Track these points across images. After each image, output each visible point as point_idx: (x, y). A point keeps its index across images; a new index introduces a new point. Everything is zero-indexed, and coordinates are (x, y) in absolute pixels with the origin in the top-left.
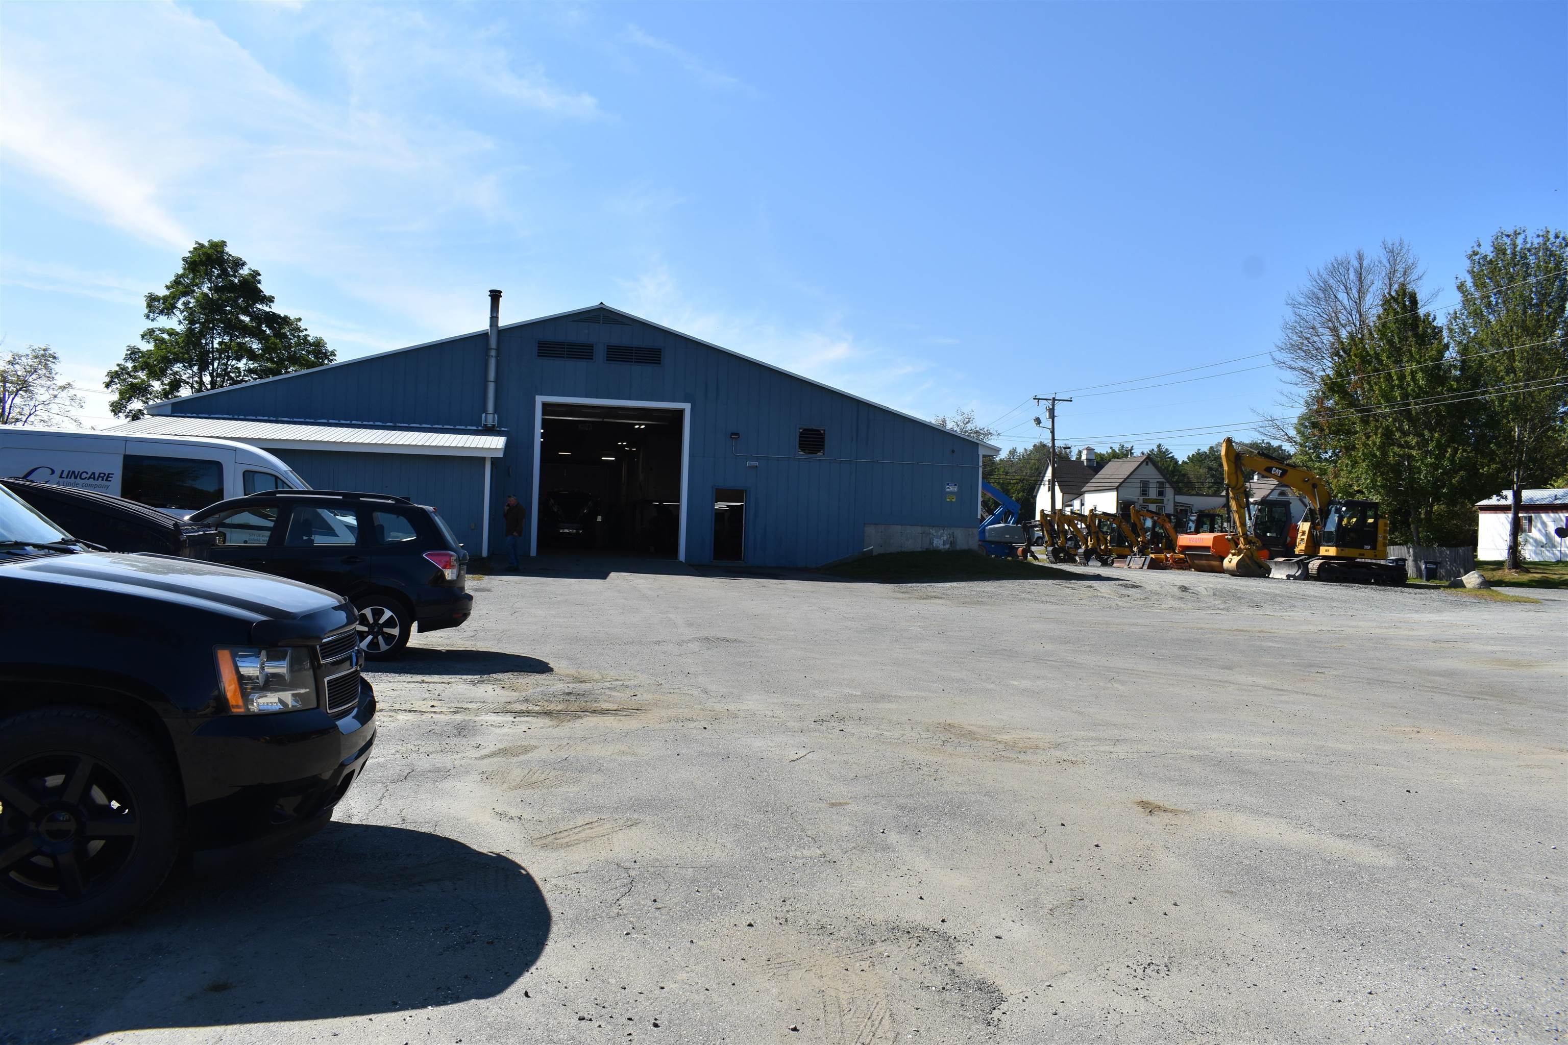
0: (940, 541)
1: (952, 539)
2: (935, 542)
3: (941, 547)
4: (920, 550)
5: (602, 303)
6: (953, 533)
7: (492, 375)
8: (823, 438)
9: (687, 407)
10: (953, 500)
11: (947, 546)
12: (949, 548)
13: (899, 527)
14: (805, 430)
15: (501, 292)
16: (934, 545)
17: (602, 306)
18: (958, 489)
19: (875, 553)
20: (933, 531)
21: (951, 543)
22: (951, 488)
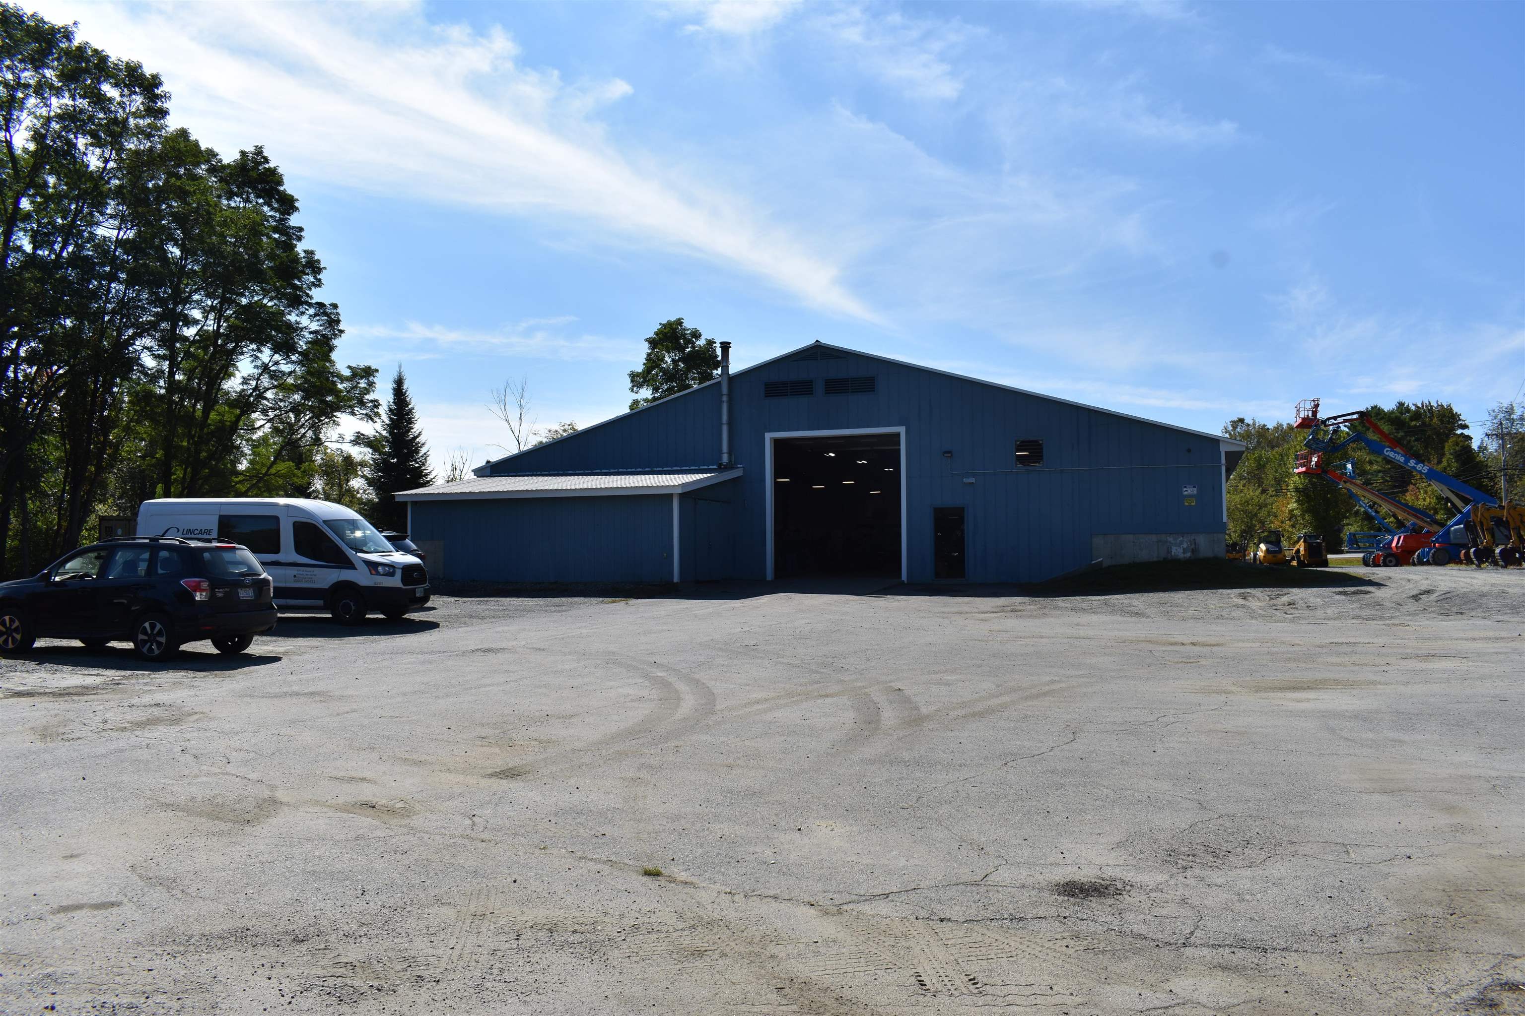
0: (1179, 549)
1: (1193, 546)
2: (1173, 551)
3: (1181, 556)
4: (1155, 559)
5: (817, 341)
6: (1194, 539)
7: (725, 418)
8: (1042, 449)
9: (902, 430)
10: (1193, 504)
11: (1188, 555)
12: (1190, 557)
13: (1131, 537)
14: (1022, 442)
15: (730, 343)
16: (1173, 553)
17: (818, 343)
18: (1197, 491)
19: (1105, 565)
20: (1170, 539)
21: (1193, 551)
22: (1189, 491)
